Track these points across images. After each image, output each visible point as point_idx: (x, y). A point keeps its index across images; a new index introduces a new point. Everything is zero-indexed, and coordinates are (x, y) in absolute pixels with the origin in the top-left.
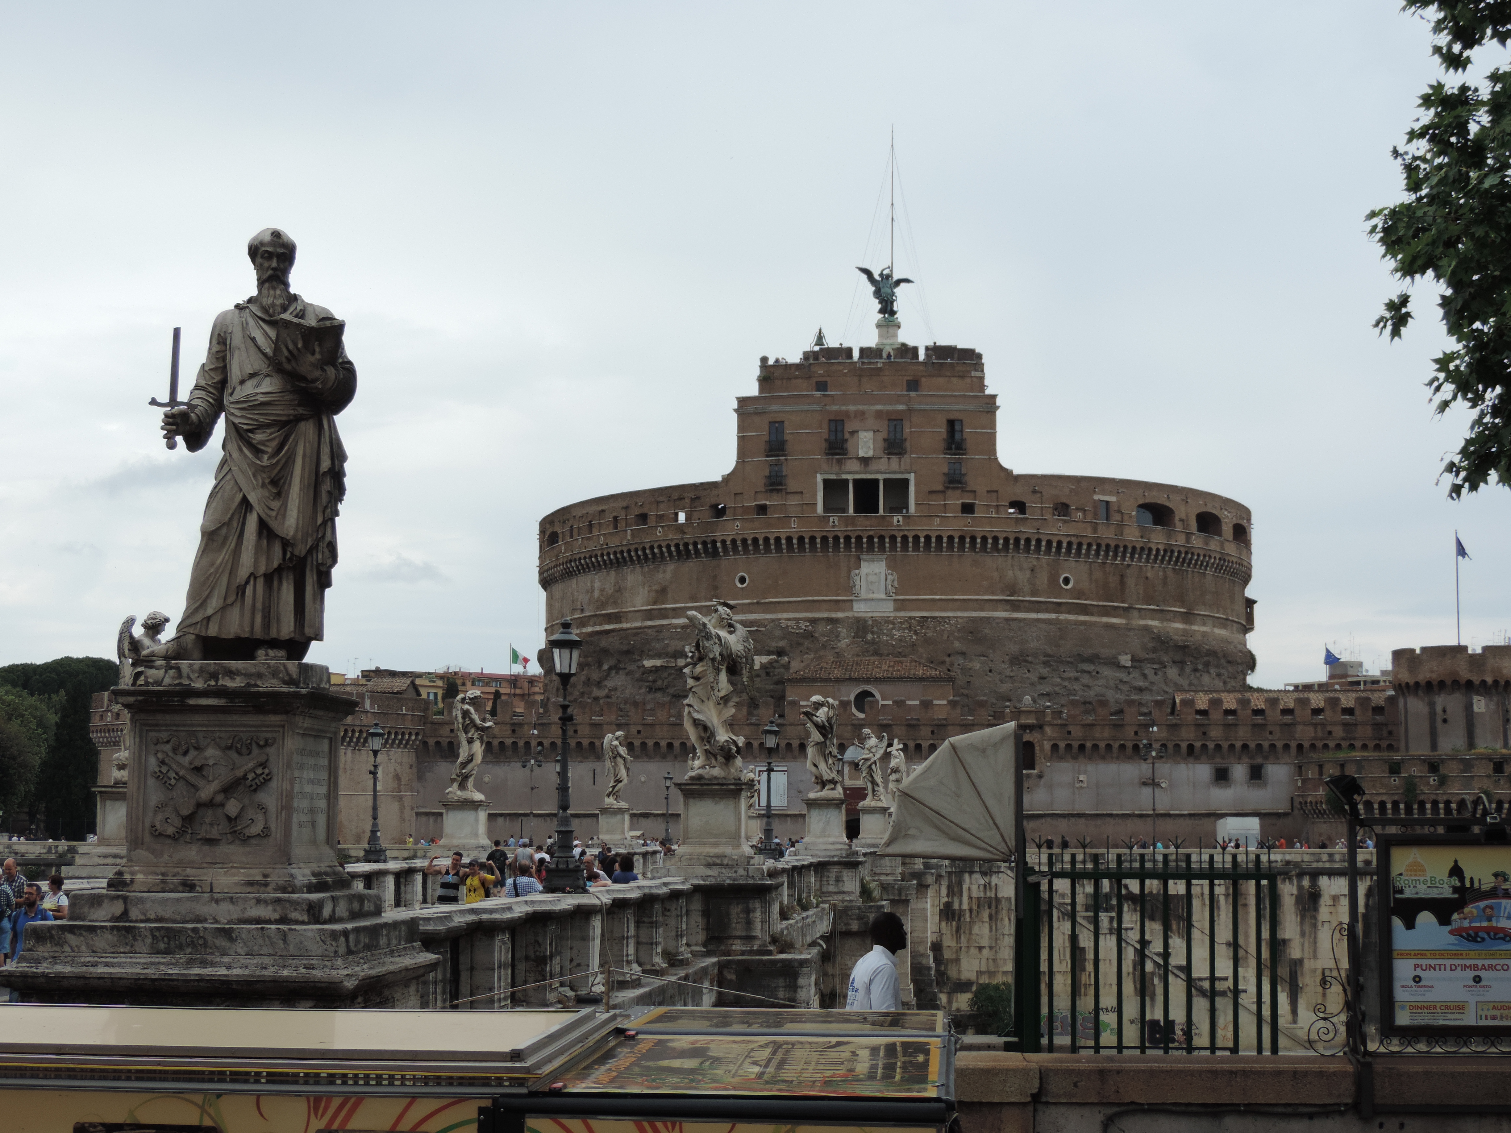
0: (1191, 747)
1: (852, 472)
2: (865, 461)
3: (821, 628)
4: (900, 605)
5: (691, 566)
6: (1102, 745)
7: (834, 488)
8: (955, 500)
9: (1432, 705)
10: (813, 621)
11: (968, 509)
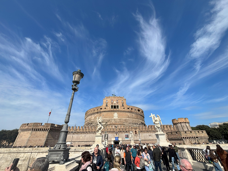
0: (154, 131)
1: (114, 105)
2: (115, 104)
3: (111, 120)
4: (118, 117)
5: (98, 115)
6: (144, 131)
7: (112, 106)
8: (123, 107)
9: (181, 125)
10: (110, 119)
11: (124, 108)
